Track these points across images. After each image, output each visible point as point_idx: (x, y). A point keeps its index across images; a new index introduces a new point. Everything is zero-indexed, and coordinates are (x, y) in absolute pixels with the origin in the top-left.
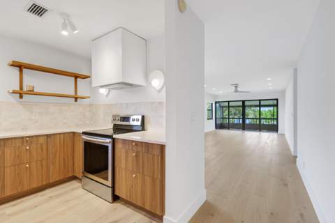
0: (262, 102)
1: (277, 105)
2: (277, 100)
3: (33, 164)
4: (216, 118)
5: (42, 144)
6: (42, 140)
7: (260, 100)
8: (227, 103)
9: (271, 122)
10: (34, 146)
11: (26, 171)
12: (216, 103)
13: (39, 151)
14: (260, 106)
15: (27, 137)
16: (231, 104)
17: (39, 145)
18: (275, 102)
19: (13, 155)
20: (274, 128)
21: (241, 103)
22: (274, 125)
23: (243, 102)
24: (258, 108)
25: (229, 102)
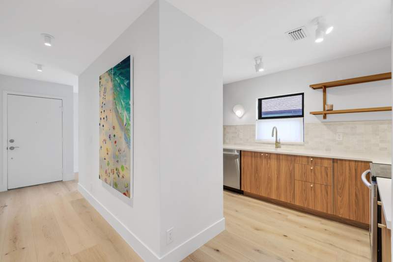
3: (318, 186)
5: (326, 168)
6: (326, 164)
10: (319, 167)
11: (311, 190)
13: (324, 174)
15: (312, 157)
17: (323, 168)
19: (300, 171)
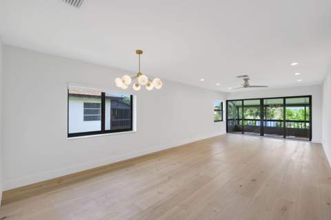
0: (287, 100)
1: (310, 105)
2: (310, 97)
4: (227, 120)
7: (285, 98)
8: (241, 102)
9: (301, 126)
12: (227, 101)
14: (284, 105)
16: (246, 103)
18: (308, 99)
20: (306, 134)
21: (258, 102)
22: (305, 130)
23: (262, 100)
24: (282, 108)
25: (243, 100)
